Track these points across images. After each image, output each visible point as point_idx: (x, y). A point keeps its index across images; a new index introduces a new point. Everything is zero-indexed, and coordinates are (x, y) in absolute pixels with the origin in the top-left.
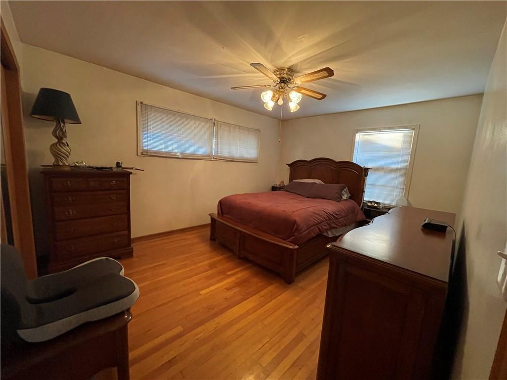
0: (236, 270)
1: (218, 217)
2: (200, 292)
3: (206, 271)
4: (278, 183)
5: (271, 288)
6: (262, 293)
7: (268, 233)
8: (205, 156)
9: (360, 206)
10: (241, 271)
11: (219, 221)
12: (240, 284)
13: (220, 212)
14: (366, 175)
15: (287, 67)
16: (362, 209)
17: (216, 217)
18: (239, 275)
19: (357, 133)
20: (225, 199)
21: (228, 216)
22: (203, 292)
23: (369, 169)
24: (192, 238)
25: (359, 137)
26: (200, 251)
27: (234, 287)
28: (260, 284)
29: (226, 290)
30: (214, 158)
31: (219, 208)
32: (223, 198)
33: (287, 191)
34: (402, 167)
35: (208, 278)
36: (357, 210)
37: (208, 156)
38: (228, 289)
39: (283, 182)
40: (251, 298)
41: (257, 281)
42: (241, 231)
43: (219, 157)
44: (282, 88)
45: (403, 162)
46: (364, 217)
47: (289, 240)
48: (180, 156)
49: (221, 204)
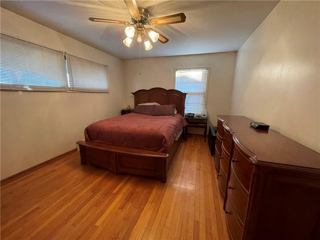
0: (119, 186)
1: (87, 144)
2: (96, 224)
3: (92, 197)
4: (125, 107)
5: (154, 191)
6: (151, 199)
7: (140, 149)
8: (61, 88)
9: (183, 117)
10: (124, 185)
11: (88, 147)
12: (129, 198)
13: (88, 138)
14: (185, 97)
15: (145, 7)
16: (185, 119)
17: (84, 144)
18: (124, 190)
19: (176, 71)
20: (91, 126)
21: (97, 141)
22: (98, 223)
23: (187, 93)
24: (61, 168)
25: (178, 74)
26: (76, 178)
27: (126, 203)
28: (145, 192)
29: (121, 210)
30: (70, 90)
31: (87, 135)
32: (89, 126)
33: (136, 112)
34: (202, 92)
35: (97, 204)
36: (183, 120)
37: (64, 88)
38: (121, 208)
39: (130, 106)
40: (145, 208)
41: (141, 191)
42: (116, 153)
43: (76, 89)
44: (140, 27)
45: (202, 89)
46: (187, 123)
47: (160, 151)
48: (30, 89)
49: (88, 131)
